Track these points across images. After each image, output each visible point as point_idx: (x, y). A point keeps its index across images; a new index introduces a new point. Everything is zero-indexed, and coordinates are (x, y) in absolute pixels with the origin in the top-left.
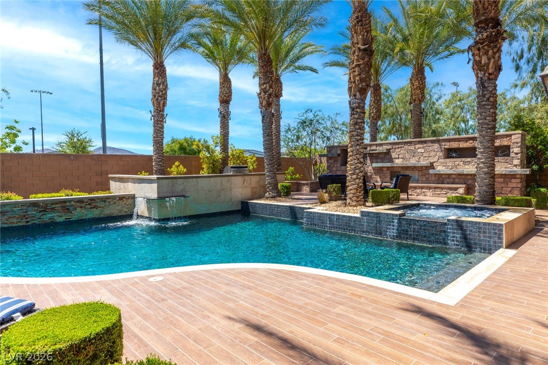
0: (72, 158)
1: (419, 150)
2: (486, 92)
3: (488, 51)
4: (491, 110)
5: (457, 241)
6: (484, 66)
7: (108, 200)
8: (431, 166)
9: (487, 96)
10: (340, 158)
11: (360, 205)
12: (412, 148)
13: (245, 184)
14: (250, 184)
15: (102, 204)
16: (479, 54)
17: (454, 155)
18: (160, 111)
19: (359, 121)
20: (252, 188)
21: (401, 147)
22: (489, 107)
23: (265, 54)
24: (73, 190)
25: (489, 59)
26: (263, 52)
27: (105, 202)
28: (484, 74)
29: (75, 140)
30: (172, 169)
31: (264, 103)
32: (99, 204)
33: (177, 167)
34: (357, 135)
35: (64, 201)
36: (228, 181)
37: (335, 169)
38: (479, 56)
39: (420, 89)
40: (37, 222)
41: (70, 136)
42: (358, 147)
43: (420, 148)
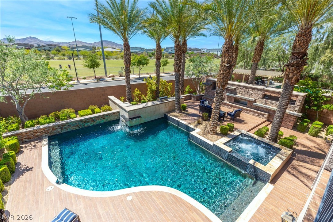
0: (92, 89)
2: (287, 91)
3: (294, 71)
4: (287, 101)
6: (290, 78)
7: (109, 115)
8: (255, 101)
9: (287, 93)
10: (211, 86)
11: (214, 134)
12: (247, 90)
13: (166, 106)
14: (168, 106)
16: (289, 71)
17: (267, 97)
18: (128, 68)
19: (219, 99)
21: (242, 88)
22: (286, 99)
23: (178, 45)
25: (293, 76)
26: (177, 44)
27: (108, 116)
28: (289, 82)
31: (177, 70)
32: (105, 117)
33: (137, 91)
36: (159, 106)
37: (209, 91)
38: (289, 72)
39: (259, 55)
40: (83, 127)
42: (217, 111)
43: (251, 91)
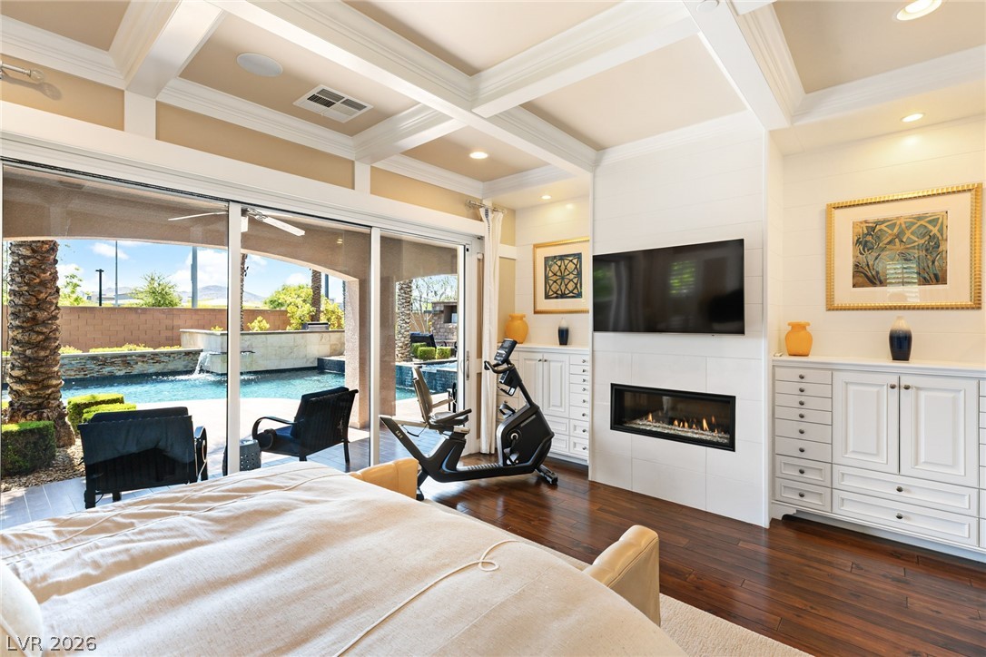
7: (172, 355)
10: (443, 315)
13: (323, 340)
14: (329, 341)
15: (166, 359)
24: (138, 345)
27: (169, 357)
29: (156, 285)
30: (253, 324)
32: (162, 359)
33: (259, 322)
35: (125, 356)
40: (95, 375)
41: (149, 279)
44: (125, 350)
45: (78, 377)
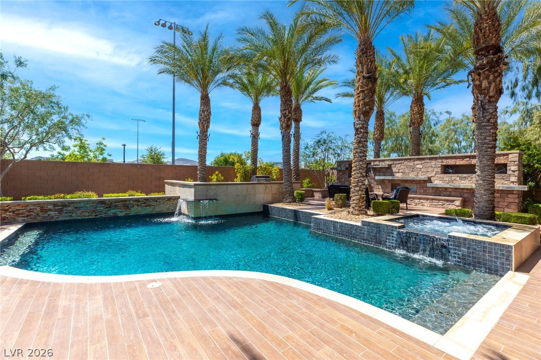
0: (139, 166)
1: (418, 166)
2: (486, 114)
3: (489, 76)
4: (492, 131)
5: (459, 258)
6: (485, 90)
7: (159, 200)
8: (429, 180)
9: (488, 118)
10: (347, 171)
11: (362, 214)
12: (411, 164)
13: (267, 190)
14: (271, 191)
15: (154, 203)
16: (480, 78)
17: (451, 171)
18: (204, 132)
19: (362, 139)
20: (273, 194)
21: (401, 163)
22: (490, 127)
23: (286, 86)
24: (137, 192)
25: (490, 83)
26: (284, 84)
27: (157, 201)
28: (485, 97)
29: (153, 153)
30: (213, 177)
31: (284, 125)
32: (151, 203)
33: (217, 175)
34: (361, 152)
35: (125, 200)
36: (253, 188)
37: (343, 180)
38: (479, 81)
39: (419, 114)
40: (103, 216)
41: (150, 150)
42: (361, 163)
43: (419, 164)
44: (125, 196)
45: (91, 217)
